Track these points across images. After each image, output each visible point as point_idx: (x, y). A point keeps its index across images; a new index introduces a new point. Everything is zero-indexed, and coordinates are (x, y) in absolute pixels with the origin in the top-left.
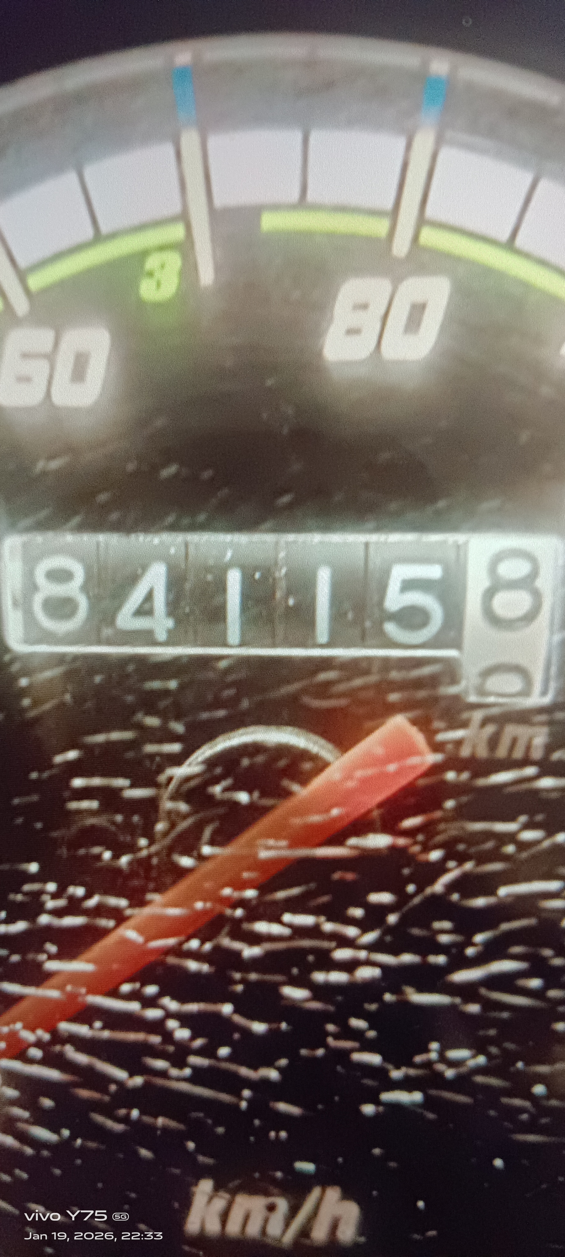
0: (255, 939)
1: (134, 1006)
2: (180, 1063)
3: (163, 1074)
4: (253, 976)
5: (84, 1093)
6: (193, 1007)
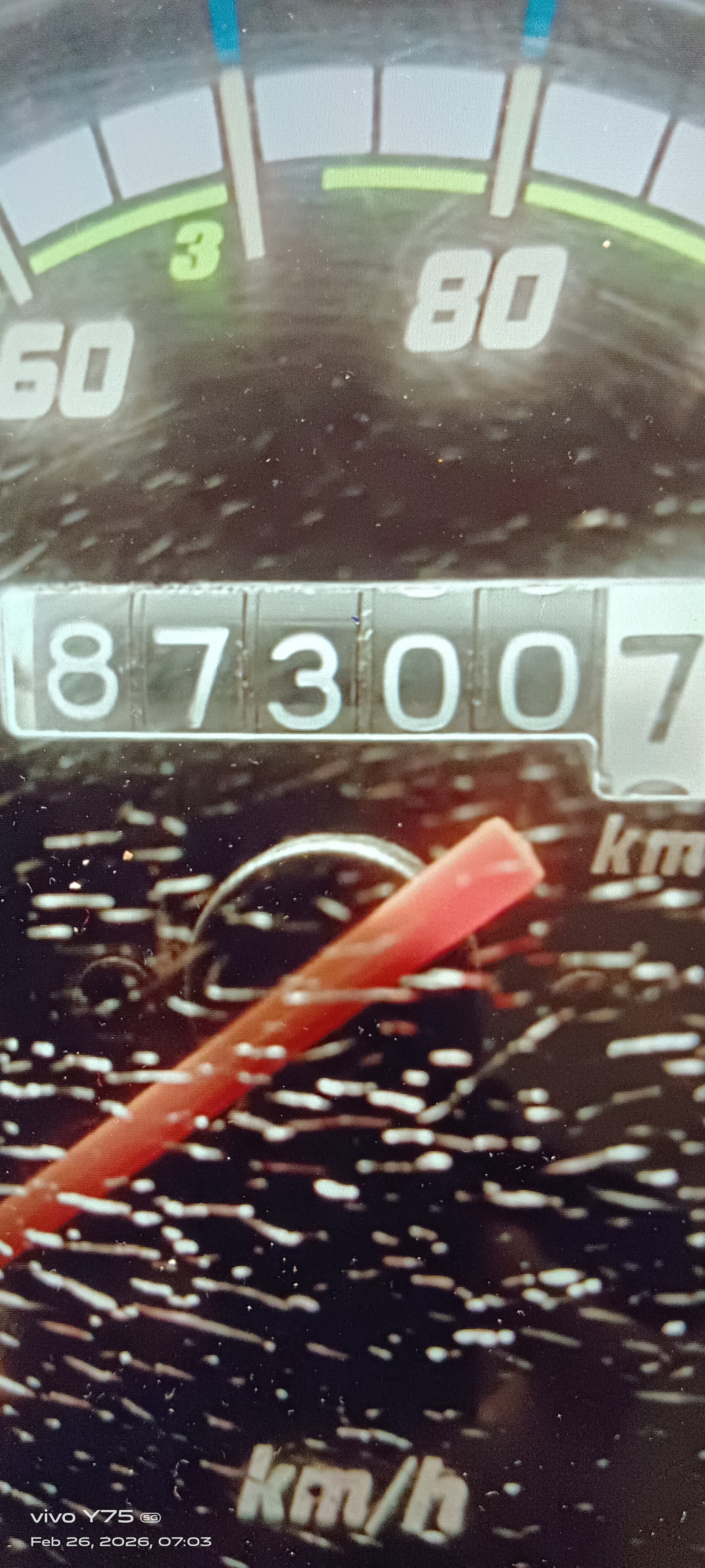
0: (282, 1115)
1: (121, 1208)
2: (183, 1287)
3: (160, 1302)
4: (280, 1167)
5: (58, 1328)
6: (200, 1210)
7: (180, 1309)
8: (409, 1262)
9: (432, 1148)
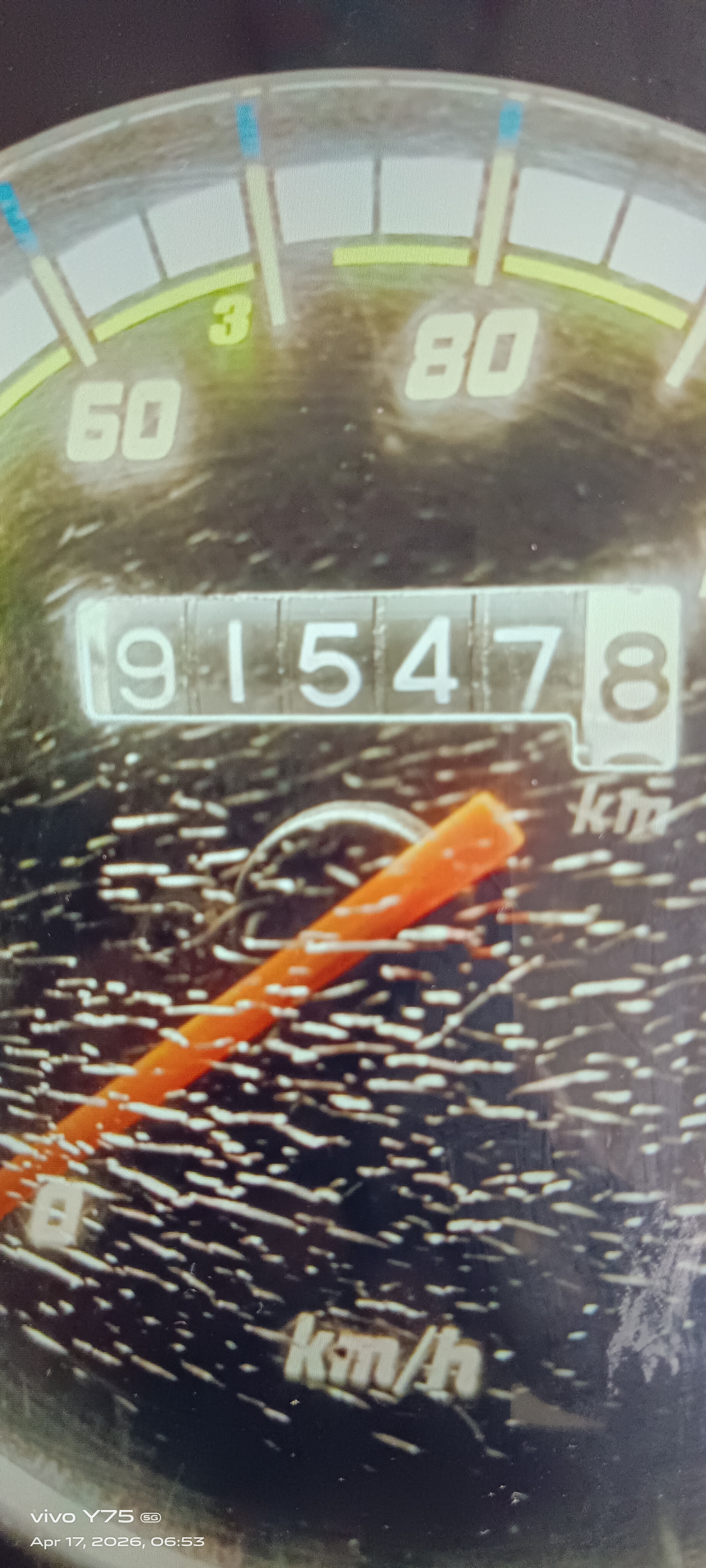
0: (305, 1041)
1: (179, 1116)
2: (230, 1182)
3: (211, 1192)
5: (131, 1213)
6: (243, 1118)
7: (228, 1198)
8: (412, 1163)
9: (428, 1070)
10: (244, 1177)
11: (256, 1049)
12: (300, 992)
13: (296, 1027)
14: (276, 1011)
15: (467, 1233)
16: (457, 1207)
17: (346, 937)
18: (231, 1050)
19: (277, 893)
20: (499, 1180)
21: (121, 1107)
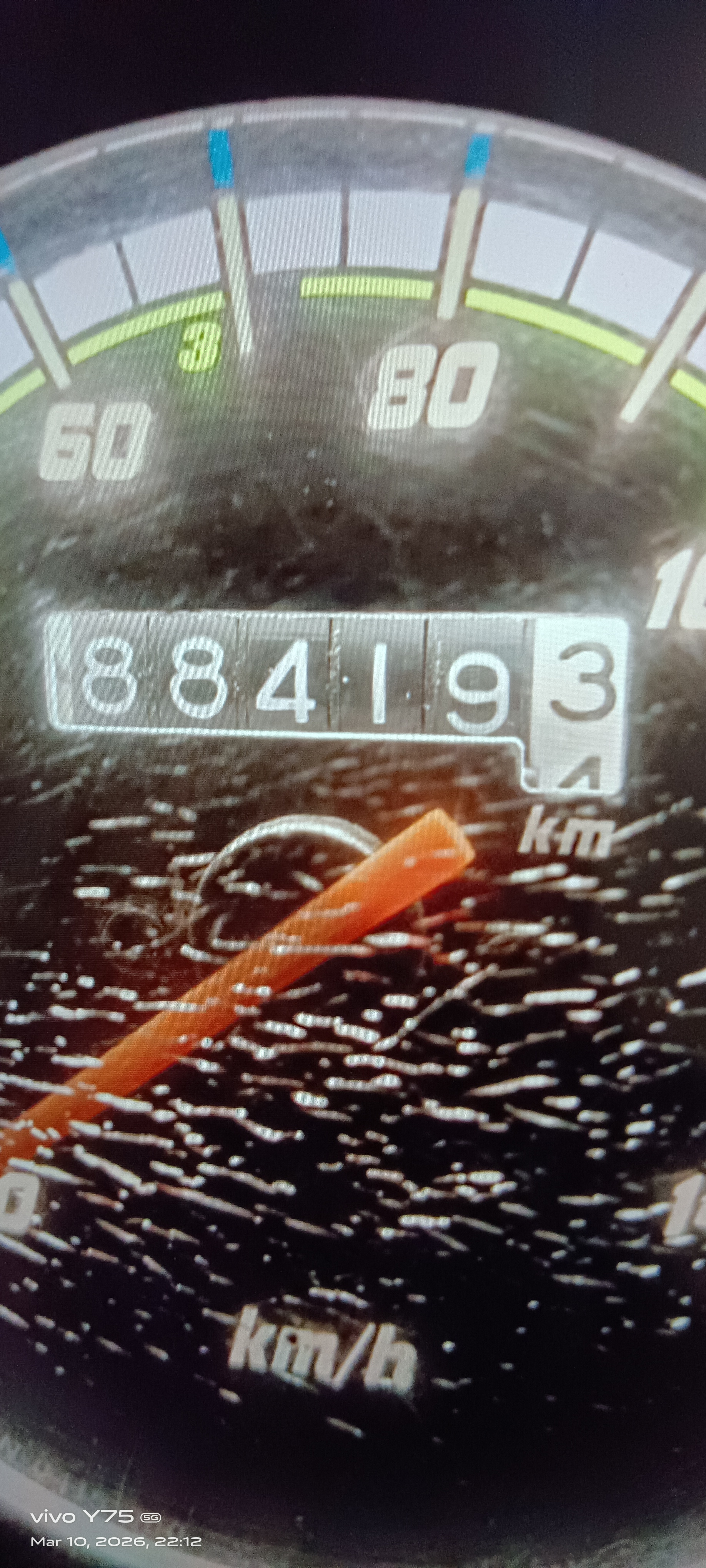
0: (268, 1039)
1: (144, 1107)
2: (191, 1172)
3: (173, 1182)
4: (266, 1080)
5: (95, 1199)
6: (204, 1111)
7: (188, 1187)
8: (366, 1159)
9: (385, 1071)
10: (205, 1167)
11: (220, 1045)
12: (264, 991)
13: (258, 1025)
14: (240, 1010)
15: (417, 1229)
16: (407, 1202)
17: (307, 941)
18: (195, 1045)
19: (244, 897)
20: (448, 1178)
21: (89, 1097)
